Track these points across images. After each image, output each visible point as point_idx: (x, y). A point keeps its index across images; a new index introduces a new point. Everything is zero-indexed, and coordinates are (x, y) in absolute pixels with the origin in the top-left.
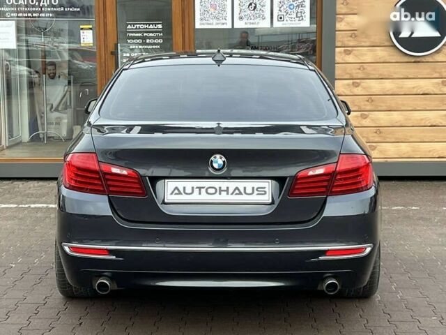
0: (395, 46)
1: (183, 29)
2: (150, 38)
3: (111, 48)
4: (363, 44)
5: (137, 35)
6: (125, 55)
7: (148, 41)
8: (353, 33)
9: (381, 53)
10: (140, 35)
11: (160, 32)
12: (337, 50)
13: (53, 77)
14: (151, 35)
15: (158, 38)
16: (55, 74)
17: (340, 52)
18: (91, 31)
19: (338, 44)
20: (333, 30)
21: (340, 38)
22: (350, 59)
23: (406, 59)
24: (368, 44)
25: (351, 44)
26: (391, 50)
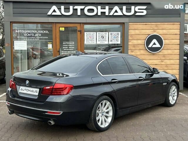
0: (147, 50)
1: (81, 44)
2: (70, 47)
3: (58, 50)
4: (137, 49)
5: (66, 46)
6: (62, 52)
7: (69, 48)
8: (134, 46)
9: (142, 52)
10: (67, 46)
11: (74, 45)
12: (129, 51)
13: (35, 58)
14: (71, 46)
15: (73, 46)
16: (36, 57)
17: (130, 52)
18: (51, 44)
19: (129, 49)
20: (128, 45)
21: (130, 47)
22: (133, 54)
23: (150, 54)
24: (138, 49)
25: (133, 49)
26: (146, 51)
